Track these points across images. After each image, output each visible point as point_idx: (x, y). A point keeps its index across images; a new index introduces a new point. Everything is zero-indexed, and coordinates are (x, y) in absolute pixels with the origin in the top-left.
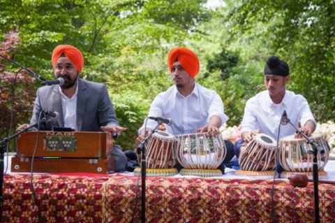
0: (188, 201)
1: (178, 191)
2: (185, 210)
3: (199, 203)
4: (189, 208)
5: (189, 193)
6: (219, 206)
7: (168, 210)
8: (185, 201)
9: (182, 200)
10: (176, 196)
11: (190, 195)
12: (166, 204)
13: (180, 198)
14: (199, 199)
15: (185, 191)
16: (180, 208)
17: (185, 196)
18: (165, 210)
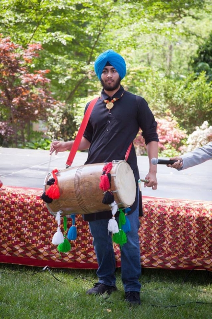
0: (170, 216)
1: (164, 210)
2: (168, 223)
3: (178, 218)
4: (171, 221)
5: (171, 210)
6: (191, 221)
7: (157, 222)
8: (169, 216)
9: (167, 216)
10: (163, 212)
11: (172, 213)
12: (156, 218)
13: (165, 214)
14: (178, 215)
15: (169, 210)
16: (165, 221)
17: (169, 213)
18: (155, 222)
